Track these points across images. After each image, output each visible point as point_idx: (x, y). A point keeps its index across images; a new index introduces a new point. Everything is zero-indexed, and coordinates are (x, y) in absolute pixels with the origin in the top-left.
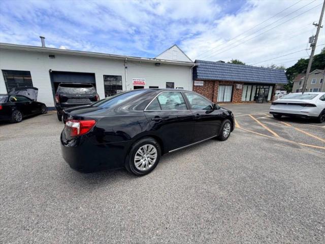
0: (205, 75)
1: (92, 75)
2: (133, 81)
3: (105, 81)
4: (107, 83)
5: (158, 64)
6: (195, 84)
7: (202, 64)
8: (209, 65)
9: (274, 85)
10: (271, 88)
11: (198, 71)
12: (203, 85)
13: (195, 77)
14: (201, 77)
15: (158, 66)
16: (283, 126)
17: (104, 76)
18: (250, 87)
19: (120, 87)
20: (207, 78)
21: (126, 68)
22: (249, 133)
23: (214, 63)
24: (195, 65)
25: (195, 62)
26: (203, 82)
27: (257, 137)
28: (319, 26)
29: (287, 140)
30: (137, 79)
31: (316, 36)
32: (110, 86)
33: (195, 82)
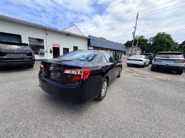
0: (94, 44)
1: (19, 37)
2: (53, 43)
5: (68, 35)
6: (89, 49)
7: (92, 38)
8: (96, 39)
9: (121, 51)
10: (120, 52)
11: (91, 42)
12: (93, 49)
13: (89, 44)
14: (92, 45)
15: (68, 36)
16: (134, 69)
17: (29, 38)
18: (113, 51)
20: (95, 46)
21: (47, 34)
22: (125, 73)
23: (98, 38)
24: (89, 38)
25: (89, 36)
26: (93, 47)
27: (129, 74)
28: (135, 28)
29: (140, 75)
30: (55, 43)
31: (135, 32)
32: (34, 46)
33: (89, 47)
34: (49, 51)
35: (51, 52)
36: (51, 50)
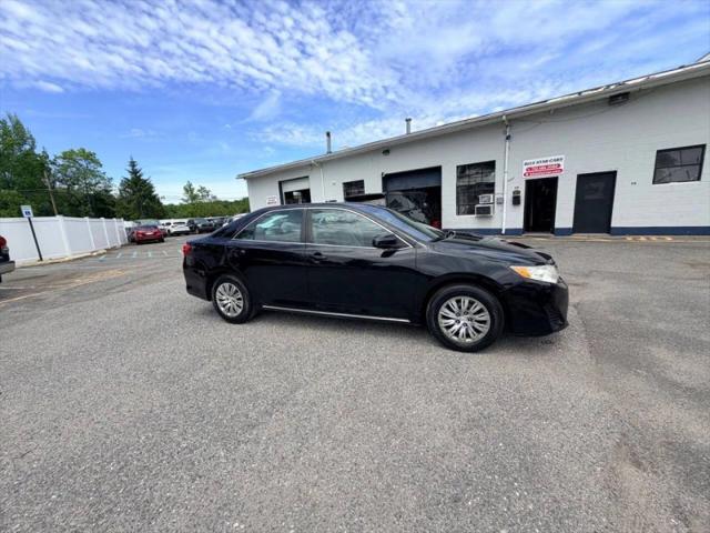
2: (527, 166)
3: (459, 178)
4: (465, 182)
5: (620, 98)
17: (457, 167)
19: (490, 188)
21: (508, 138)
32: (470, 187)
34: (508, 198)
35: (516, 201)
36: (519, 192)
